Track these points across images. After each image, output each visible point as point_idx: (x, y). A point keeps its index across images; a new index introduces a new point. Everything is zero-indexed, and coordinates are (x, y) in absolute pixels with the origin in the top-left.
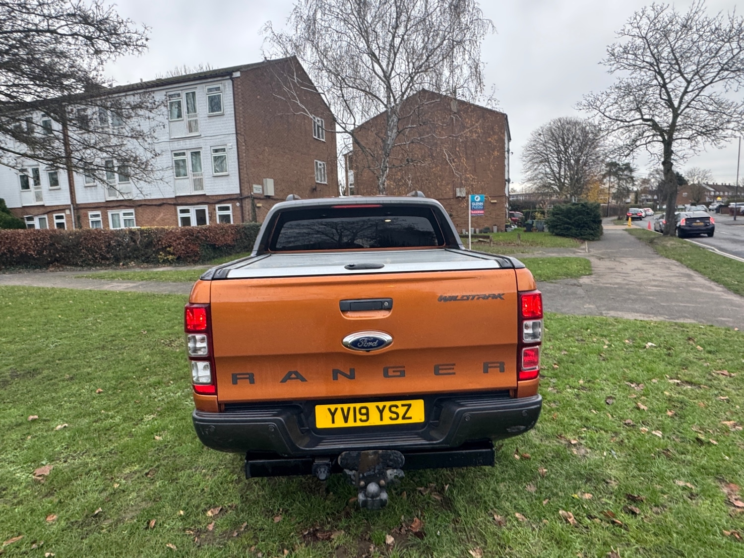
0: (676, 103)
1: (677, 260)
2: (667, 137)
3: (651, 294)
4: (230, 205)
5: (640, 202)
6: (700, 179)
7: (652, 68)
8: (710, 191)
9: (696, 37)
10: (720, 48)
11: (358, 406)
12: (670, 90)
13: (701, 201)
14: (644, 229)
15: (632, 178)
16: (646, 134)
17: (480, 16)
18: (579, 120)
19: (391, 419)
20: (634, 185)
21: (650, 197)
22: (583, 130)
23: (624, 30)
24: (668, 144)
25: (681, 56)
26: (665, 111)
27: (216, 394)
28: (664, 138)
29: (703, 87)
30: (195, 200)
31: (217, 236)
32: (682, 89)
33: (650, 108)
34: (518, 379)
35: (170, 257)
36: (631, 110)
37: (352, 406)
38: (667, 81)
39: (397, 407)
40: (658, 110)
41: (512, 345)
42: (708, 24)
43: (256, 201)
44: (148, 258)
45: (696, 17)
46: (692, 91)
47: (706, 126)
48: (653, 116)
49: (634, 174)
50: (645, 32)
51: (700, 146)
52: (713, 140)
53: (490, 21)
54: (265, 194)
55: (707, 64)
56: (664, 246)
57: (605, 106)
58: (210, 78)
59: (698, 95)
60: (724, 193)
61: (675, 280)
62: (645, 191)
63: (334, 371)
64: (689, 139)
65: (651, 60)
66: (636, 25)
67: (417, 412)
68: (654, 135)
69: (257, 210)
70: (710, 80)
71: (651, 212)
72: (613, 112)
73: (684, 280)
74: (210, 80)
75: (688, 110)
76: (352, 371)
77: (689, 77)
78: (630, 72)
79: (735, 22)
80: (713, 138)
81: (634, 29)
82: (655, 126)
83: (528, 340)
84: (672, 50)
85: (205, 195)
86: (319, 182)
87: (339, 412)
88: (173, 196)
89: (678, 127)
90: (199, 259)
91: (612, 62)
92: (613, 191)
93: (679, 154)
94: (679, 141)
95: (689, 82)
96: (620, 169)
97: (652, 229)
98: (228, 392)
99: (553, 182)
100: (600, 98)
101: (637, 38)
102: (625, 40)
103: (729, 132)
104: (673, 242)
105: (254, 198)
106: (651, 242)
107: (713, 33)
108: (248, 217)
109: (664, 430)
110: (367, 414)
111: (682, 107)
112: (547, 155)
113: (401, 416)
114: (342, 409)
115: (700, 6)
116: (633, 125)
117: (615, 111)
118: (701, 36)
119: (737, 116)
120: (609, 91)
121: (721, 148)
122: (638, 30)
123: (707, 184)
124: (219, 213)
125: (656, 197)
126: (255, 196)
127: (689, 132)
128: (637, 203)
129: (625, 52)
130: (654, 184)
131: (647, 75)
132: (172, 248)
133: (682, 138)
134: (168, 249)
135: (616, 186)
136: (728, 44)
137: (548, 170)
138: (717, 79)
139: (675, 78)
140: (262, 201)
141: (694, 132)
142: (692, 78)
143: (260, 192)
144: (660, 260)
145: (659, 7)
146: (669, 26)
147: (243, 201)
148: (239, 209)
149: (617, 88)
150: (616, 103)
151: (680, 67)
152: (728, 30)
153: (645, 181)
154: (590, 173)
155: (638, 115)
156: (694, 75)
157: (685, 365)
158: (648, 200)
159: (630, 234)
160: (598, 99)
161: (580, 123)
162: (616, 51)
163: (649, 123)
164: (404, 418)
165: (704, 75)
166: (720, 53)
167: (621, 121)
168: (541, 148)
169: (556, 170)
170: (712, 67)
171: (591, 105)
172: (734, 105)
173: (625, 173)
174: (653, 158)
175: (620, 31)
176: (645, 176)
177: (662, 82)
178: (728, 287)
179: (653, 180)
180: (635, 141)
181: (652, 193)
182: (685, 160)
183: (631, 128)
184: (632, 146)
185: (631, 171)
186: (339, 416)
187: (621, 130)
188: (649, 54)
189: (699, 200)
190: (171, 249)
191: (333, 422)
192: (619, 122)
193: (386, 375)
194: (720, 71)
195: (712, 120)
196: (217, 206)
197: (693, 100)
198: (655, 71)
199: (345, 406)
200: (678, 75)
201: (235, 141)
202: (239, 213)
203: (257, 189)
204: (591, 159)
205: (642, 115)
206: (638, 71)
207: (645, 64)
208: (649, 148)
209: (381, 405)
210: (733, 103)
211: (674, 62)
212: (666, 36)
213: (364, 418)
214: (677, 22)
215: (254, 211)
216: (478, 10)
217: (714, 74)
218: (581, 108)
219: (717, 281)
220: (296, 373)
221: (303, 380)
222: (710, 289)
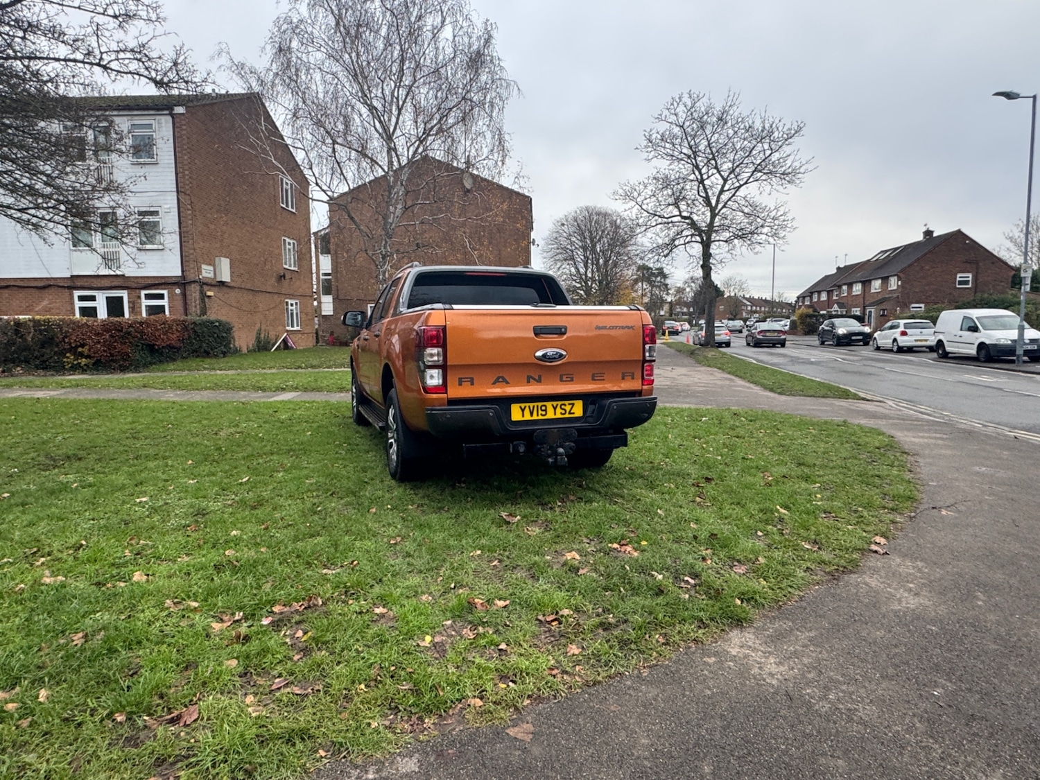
0: (713, 202)
1: (719, 368)
2: (706, 237)
3: (699, 392)
4: (165, 292)
5: (675, 314)
6: (737, 291)
7: (689, 161)
8: (747, 306)
9: (731, 132)
10: (754, 147)
11: (540, 404)
12: (707, 187)
13: (738, 317)
14: (682, 343)
15: (666, 285)
16: (685, 233)
17: (504, 76)
18: (610, 212)
19: (561, 414)
20: (668, 294)
21: (685, 310)
22: (613, 223)
23: (661, 115)
24: (706, 245)
25: (717, 151)
26: (703, 210)
27: (447, 393)
28: (702, 239)
29: (739, 187)
30: (106, 283)
31: (157, 334)
32: (719, 187)
33: (688, 205)
34: (643, 385)
35: (84, 361)
36: (669, 205)
37: (536, 404)
38: (705, 177)
39: (565, 405)
40: (697, 208)
41: (639, 360)
42: (742, 121)
43: (205, 288)
44: (44, 362)
45: (731, 112)
46: (728, 190)
47: (742, 229)
48: (691, 213)
49: (668, 281)
50: (683, 120)
51: (737, 251)
52: (749, 245)
53: (515, 82)
54: (218, 280)
55: (742, 163)
56: (706, 357)
57: (643, 198)
58: (137, 110)
59: (734, 195)
60: (760, 307)
61: (719, 383)
62: (680, 302)
63: (528, 376)
64: (726, 241)
65: (689, 152)
66: (673, 111)
67: (578, 409)
68: (692, 235)
69: (207, 300)
70: (745, 180)
71: (687, 326)
72: (650, 205)
73: (727, 382)
74: (135, 113)
75: (724, 210)
76: (540, 377)
77: (725, 174)
78: (668, 162)
79: (766, 122)
80: (749, 242)
81: (672, 116)
82: (693, 225)
83: (648, 358)
84: (709, 144)
85: (123, 276)
86: (287, 267)
87: (527, 409)
88: (68, 276)
89: (716, 228)
90: (131, 365)
91: (650, 149)
92: (646, 300)
93: (717, 257)
94: (717, 243)
95: (725, 181)
96: (653, 274)
97: (691, 343)
98: (455, 392)
99: (578, 285)
100: (637, 188)
101: (674, 126)
102: (663, 127)
103: (764, 237)
104: (713, 353)
105: (204, 284)
106: (692, 353)
107: (747, 131)
108: (194, 309)
109: (722, 456)
110: (546, 410)
111: (720, 206)
112: (572, 251)
113: (568, 411)
114: (529, 407)
115: (735, 99)
116: (672, 222)
117: (652, 204)
118: (736, 132)
119: (770, 220)
120: (646, 181)
121: (756, 253)
122: (675, 118)
123: (744, 297)
124: (145, 303)
125: (691, 310)
126: (205, 281)
127: (726, 235)
128: (672, 315)
129: (662, 140)
130: (689, 294)
131: (685, 168)
132: (87, 347)
133: (719, 241)
134: (80, 349)
135: (649, 295)
136: (760, 145)
137: (573, 270)
138: (751, 180)
139: (713, 175)
140: (213, 288)
141: (731, 234)
142: (728, 176)
143: (211, 275)
144: (703, 369)
145: (695, 96)
146: (706, 117)
147: (188, 287)
148: (180, 298)
149: (655, 178)
150: (654, 196)
151: (716, 163)
152: (760, 129)
153: (680, 291)
154: (621, 276)
155: (676, 212)
156: (730, 174)
157: (732, 428)
158: (683, 314)
159: (669, 347)
160: (635, 190)
161: (610, 215)
162: (654, 137)
163: (687, 221)
164: (570, 413)
165: (739, 175)
166: (754, 152)
167: (659, 216)
168: (565, 243)
169: (582, 270)
170: (746, 167)
171: (628, 196)
172: (767, 209)
173: (659, 279)
174: (692, 260)
175: (657, 116)
176: (680, 284)
177: (699, 177)
178: (765, 387)
179: (688, 290)
180: (674, 240)
181: (687, 305)
182: (723, 265)
183: (670, 225)
184: (671, 245)
185: (665, 276)
186: (527, 412)
187: (659, 226)
188: (686, 145)
189: (736, 315)
190: (85, 350)
191: (523, 416)
192: (657, 217)
193: (561, 380)
194: (754, 172)
195: (748, 223)
196: (143, 293)
197: (729, 200)
198: (693, 164)
199: (531, 405)
200: (715, 171)
201: (176, 202)
202: (179, 304)
203: (207, 272)
204: (621, 259)
205: (680, 212)
206: (676, 164)
207: (683, 156)
208: (688, 249)
209: (555, 403)
210: (766, 206)
211: (711, 156)
212: (702, 128)
213: (544, 413)
214: (713, 114)
215: (203, 301)
216: (502, 68)
217: (749, 174)
218: (617, 197)
219: (755, 383)
220: (502, 377)
221: (507, 383)
222: (749, 388)
